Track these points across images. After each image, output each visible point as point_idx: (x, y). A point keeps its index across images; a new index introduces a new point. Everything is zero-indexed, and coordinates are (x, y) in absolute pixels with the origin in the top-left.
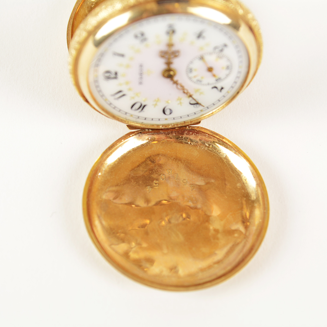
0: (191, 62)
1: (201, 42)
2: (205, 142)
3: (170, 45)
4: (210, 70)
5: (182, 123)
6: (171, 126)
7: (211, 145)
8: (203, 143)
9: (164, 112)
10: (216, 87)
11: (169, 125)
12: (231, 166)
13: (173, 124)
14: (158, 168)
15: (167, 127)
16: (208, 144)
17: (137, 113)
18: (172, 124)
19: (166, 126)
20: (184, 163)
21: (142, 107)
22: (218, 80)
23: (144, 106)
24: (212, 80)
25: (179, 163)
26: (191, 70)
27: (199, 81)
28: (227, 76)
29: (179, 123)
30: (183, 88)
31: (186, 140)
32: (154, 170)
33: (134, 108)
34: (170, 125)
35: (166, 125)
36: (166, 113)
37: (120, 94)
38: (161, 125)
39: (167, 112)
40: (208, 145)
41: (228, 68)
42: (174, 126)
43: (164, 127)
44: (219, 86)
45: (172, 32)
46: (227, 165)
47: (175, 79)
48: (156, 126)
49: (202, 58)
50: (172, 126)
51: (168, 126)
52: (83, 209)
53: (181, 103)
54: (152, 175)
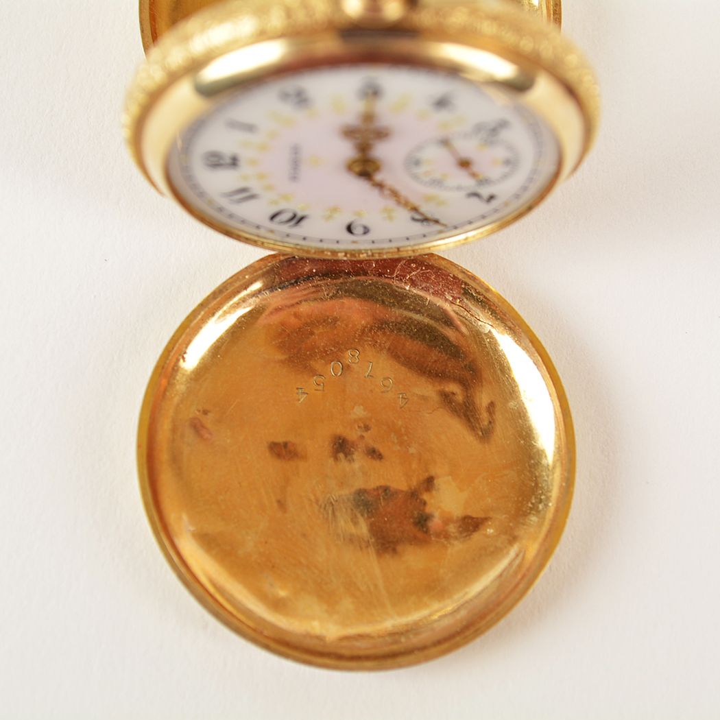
0: (420, 148)
1: (443, 116)
2: (445, 290)
3: (369, 117)
4: (465, 164)
5: (391, 251)
6: (365, 255)
7: (458, 300)
8: (440, 292)
9: (349, 229)
10: (476, 195)
11: (360, 252)
12: (500, 356)
13: (371, 250)
14: (327, 344)
15: (355, 257)
16: (452, 296)
17: (285, 229)
18: (368, 250)
19: (353, 255)
20: (390, 335)
21: (297, 219)
22: (484, 182)
23: (302, 218)
24: (468, 183)
25: (378, 336)
26: (417, 163)
27: (437, 183)
28: (505, 177)
29: (385, 251)
30: (395, 194)
31: (401, 279)
32: (318, 348)
33: (277, 219)
34: (363, 254)
35: (353, 252)
36: (354, 231)
37: (245, 194)
38: (341, 252)
39: (358, 230)
40: (451, 299)
41: (507, 162)
42: (373, 255)
43: (348, 255)
44: (485, 191)
45: (373, 92)
46: (491, 352)
47: (379, 177)
48: (329, 253)
49: (445, 143)
50: (368, 256)
51: (359, 255)
52: (139, 446)
53: (390, 218)
54: (311, 360)
